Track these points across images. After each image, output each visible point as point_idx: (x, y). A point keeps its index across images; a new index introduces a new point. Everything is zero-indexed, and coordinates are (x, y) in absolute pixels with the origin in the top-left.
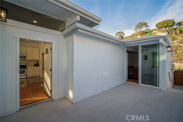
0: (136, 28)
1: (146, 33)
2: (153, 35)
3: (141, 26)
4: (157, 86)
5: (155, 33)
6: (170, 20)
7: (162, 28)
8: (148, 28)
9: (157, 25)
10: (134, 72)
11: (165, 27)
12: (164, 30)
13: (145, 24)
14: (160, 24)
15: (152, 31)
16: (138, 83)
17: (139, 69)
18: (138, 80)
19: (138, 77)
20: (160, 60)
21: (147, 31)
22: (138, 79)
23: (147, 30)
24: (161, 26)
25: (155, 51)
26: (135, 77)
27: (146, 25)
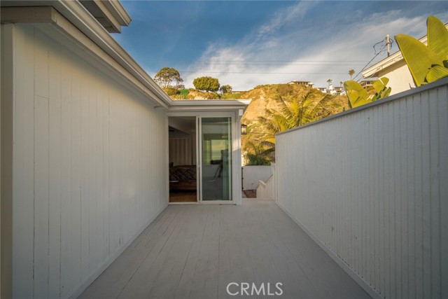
0: (157, 78)
1: (179, 93)
2: (190, 99)
3: (167, 75)
4: (228, 199)
5: (194, 97)
6: (213, 80)
7: (203, 89)
8: (180, 84)
9: (195, 83)
10: (180, 176)
11: (208, 90)
12: (207, 94)
13: (175, 74)
14: (200, 81)
15: (187, 91)
16: (196, 200)
17: (197, 168)
18: (196, 194)
19: (196, 187)
20: (234, 149)
21: (179, 89)
22: (195, 191)
23: (180, 87)
24: (201, 86)
25: (224, 132)
26: (181, 188)
27: (177, 76)
